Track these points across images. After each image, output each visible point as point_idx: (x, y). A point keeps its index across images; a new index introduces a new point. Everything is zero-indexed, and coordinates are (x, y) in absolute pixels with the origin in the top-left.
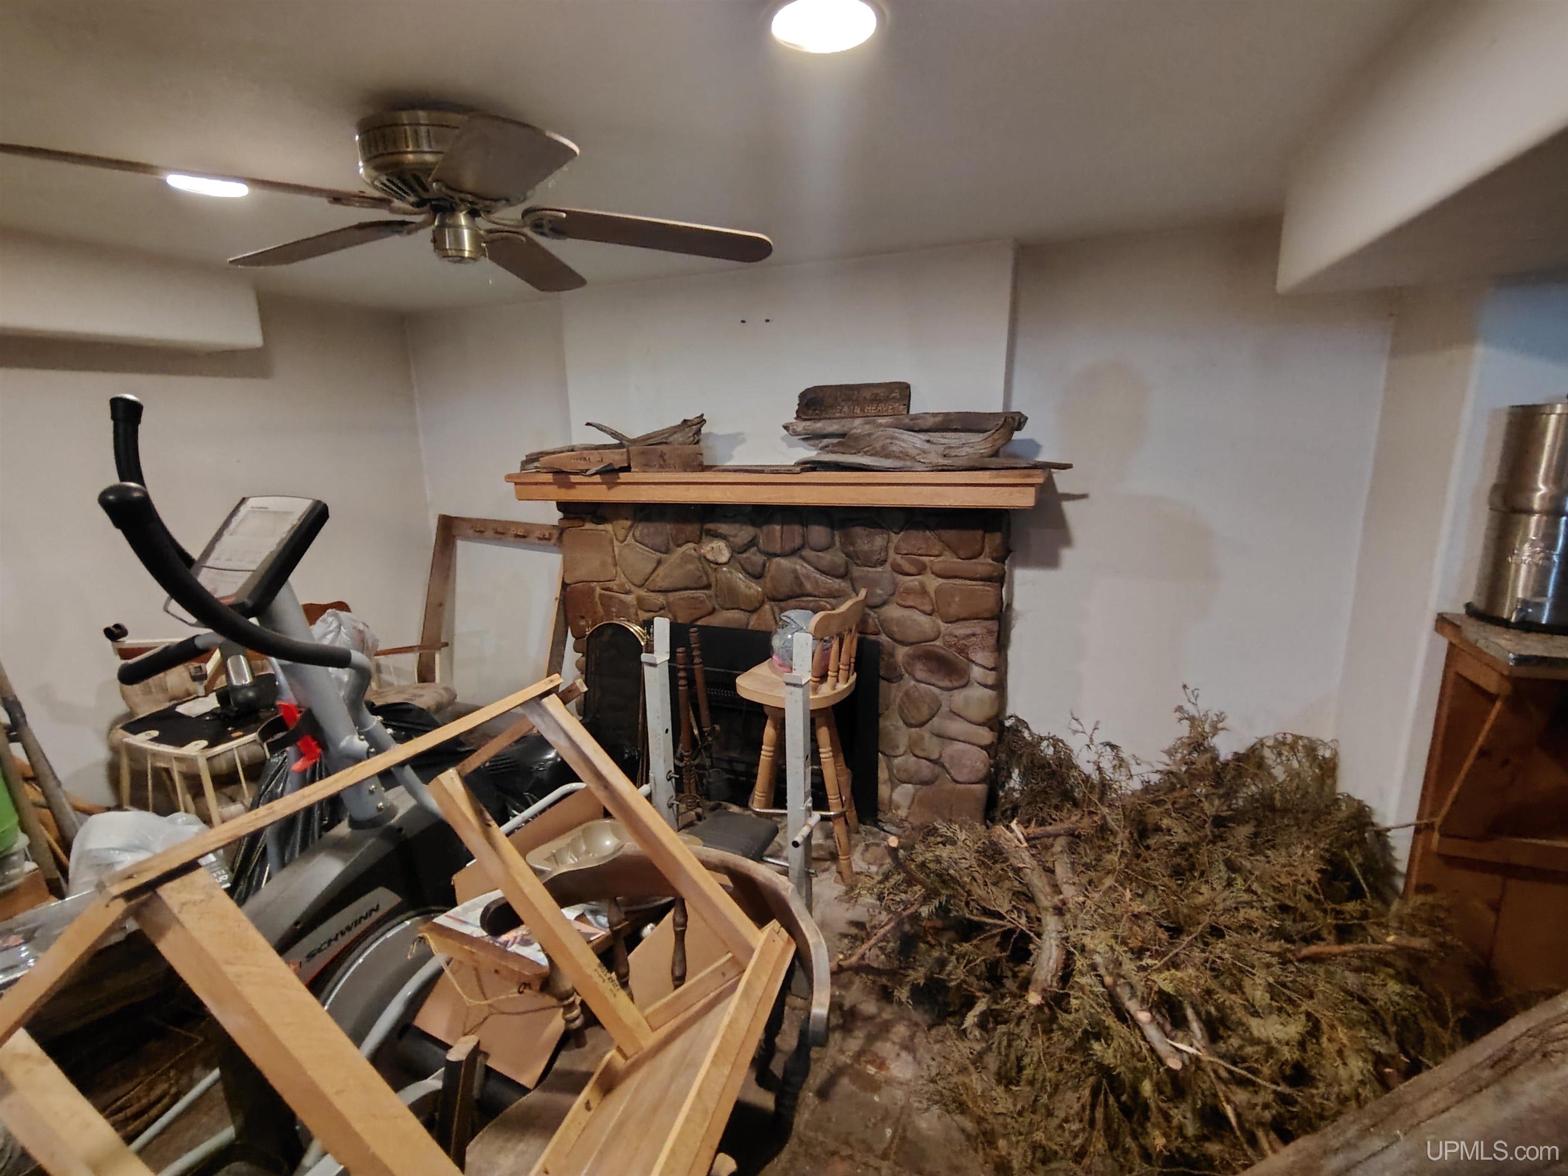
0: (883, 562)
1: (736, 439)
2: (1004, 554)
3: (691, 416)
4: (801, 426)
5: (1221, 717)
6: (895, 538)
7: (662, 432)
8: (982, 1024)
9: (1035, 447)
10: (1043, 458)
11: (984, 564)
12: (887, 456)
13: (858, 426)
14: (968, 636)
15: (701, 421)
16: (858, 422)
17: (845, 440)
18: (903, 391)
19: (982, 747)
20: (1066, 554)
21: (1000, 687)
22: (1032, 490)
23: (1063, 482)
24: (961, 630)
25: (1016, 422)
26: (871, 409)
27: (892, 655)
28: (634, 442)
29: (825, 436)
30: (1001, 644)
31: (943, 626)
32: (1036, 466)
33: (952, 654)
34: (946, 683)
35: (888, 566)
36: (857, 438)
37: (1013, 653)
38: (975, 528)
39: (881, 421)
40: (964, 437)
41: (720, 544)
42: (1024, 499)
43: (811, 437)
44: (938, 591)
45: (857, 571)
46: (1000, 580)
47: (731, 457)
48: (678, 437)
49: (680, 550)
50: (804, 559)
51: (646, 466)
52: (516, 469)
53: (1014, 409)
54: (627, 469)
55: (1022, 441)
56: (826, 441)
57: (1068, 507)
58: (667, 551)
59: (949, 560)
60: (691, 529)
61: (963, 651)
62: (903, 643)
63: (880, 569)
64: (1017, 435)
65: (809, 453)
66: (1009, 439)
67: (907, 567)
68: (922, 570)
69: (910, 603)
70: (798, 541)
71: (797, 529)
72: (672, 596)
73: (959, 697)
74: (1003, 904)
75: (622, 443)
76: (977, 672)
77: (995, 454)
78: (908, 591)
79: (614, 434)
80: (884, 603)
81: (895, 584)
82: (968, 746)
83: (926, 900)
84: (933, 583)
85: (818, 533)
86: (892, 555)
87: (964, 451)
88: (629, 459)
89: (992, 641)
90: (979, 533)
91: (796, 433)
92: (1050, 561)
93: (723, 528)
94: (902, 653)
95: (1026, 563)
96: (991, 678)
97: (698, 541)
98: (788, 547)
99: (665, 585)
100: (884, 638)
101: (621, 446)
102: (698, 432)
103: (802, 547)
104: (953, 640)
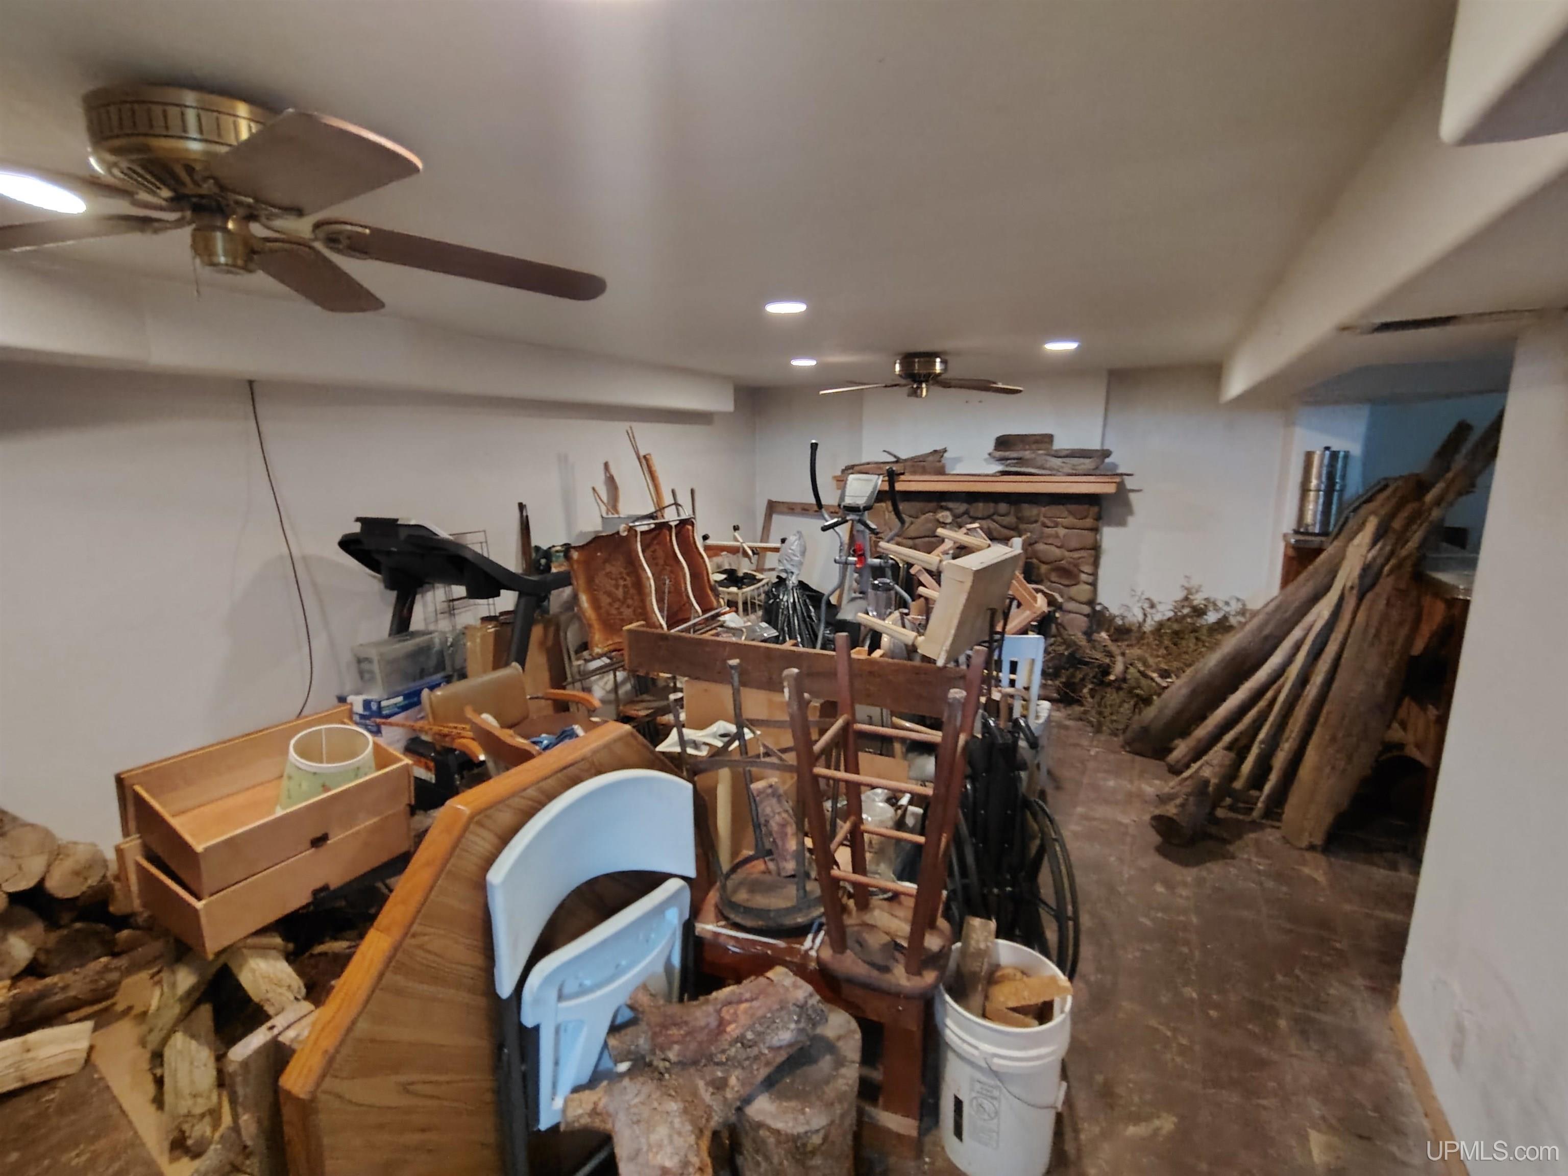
0: (1036, 522)
1: (958, 460)
2: (1098, 518)
3: (938, 448)
4: (999, 454)
5: (1200, 586)
6: (1043, 509)
7: (922, 456)
8: (1092, 693)
9: (1115, 466)
10: (1120, 471)
11: (1089, 522)
12: (1044, 469)
13: (1027, 454)
14: (1080, 558)
15: (945, 451)
16: (1027, 453)
17: (1020, 461)
18: (1049, 438)
19: (1085, 615)
20: (1131, 520)
21: (1094, 584)
22: (1114, 485)
23: (1130, 483)
24: (1076, 555)
25: (1106, 454)
26: (1034, 446)
27: (1038, 568)
28: (906, 460)
29: (1007, 459)
30: (1096, 563)
31: (1067, 554)
32: (1117, 475)
33: (1071, 568)
34: (1066, 582)
35: (1039, 524)
36: (1027, 460)
37: (1102, 572)
38: (1085, 504)
39: (1041, 452)
40: (1082, 460)
41: (947, 513)
42: (1110, 489)
43: (1001, 460)
44: (1064, 536)
45: (1022, 526)
46: (1096, 530)
47: (954, 469)
48: (931, 458)
49: (923, 517)
50: (994, 521)
51: (914, 473)
52: (839, 473)
53: (1105, 448)
54: (903, 474)
55: (1108, 464)
56: (1009, 462)
57: (1133, 497)
58: (917, 517)
59: (1071, 520)
60: (933, 505)
61: (1076, 565)
62: (1044, 563)
63: (1034, 525)
64: (1107, 460)
65: (1000, 468)
66: (1103, 461)
67: (1049, 524)
68: (1056, 525)
69: (1050, 542)
70: (992, 511)
71: (992, 505)
72: (918, 541)
73: (1073, 591)
74: (1098, 655)
75: (898, 461)
76: (1083, 577)
77: (1097, 468)
78: (1049, 536)
79: (895, 456)
80: (1036, 542)
81: (1043, 533)
82: (1078, 616)
83: (1066, 649)
84: (1062, 532)
85: (1003, 507)
86: (1042, 519)
87: (1083, 467)
88: (905, 469)
89: (1092, 560)
90: (1086, 507)
91: (994, 457)
92: (1122, 523)
93: (951, 505)
94: (1044, 568)
95: (1109, 524)
96: (1090, 579)
97: (935, 512)
98: (986, 514)
99: (913, 535)
100: (1035, 561)
101: (897, 462)
102: (942, 456)
103: (994, 514)
104: (1072, 560)
